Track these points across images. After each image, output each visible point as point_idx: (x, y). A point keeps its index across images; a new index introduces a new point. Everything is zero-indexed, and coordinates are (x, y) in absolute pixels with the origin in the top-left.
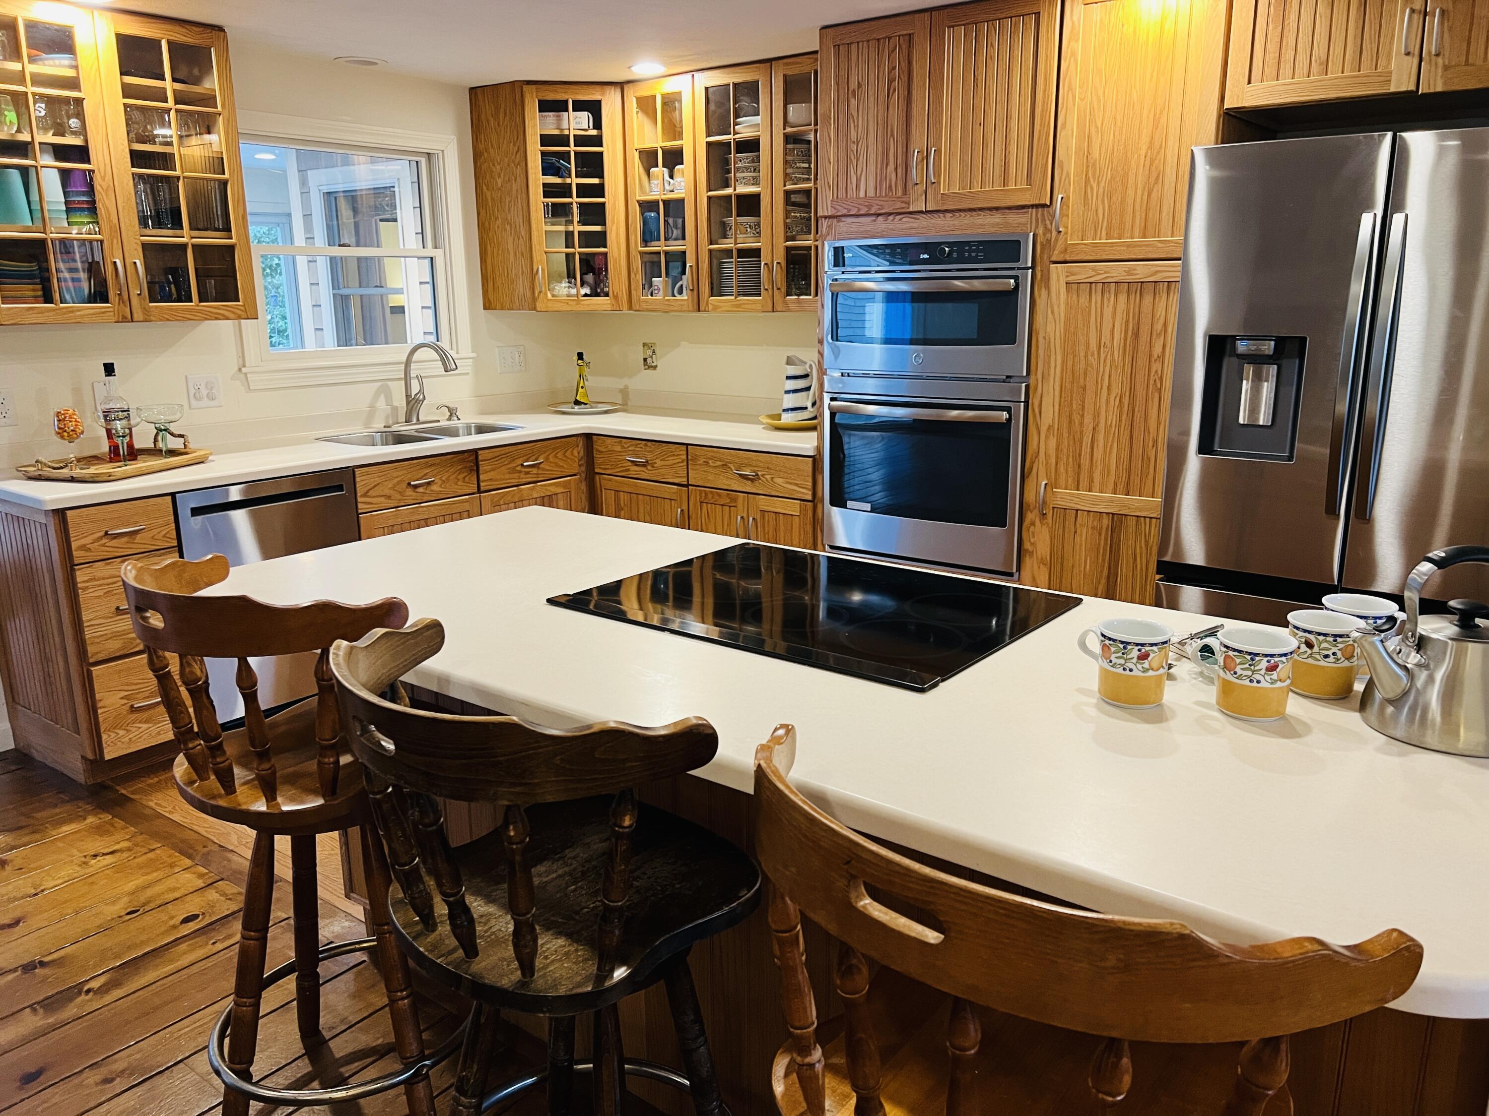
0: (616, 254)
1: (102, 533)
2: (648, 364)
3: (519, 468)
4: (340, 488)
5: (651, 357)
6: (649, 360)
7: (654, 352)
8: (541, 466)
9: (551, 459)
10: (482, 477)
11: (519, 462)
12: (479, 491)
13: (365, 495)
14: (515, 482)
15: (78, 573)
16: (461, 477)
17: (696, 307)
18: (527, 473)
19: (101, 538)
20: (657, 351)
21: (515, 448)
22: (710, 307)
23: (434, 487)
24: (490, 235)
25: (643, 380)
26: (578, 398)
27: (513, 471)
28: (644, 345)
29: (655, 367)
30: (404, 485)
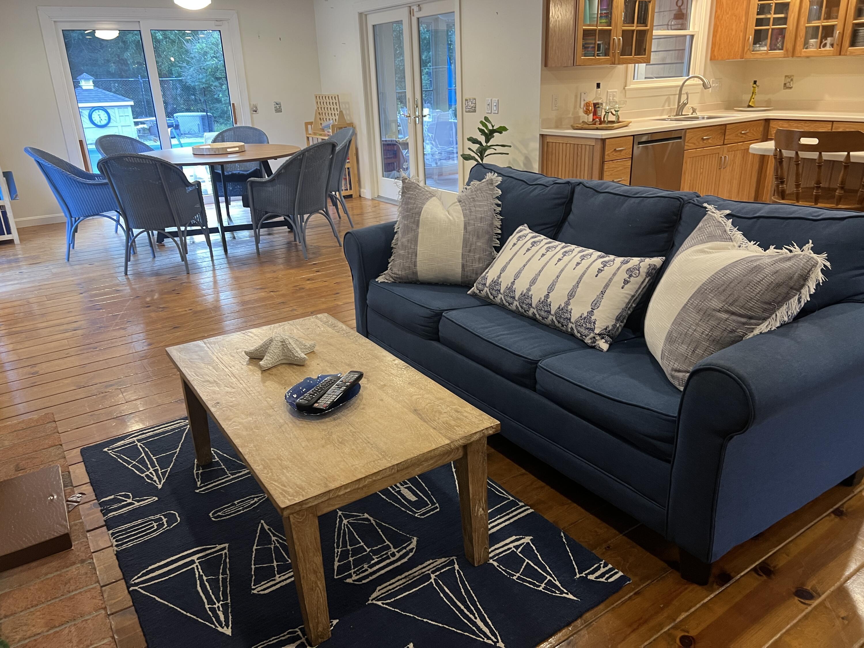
0: (791, 28)
1: (613, 150)
2: (786, 86)
3: (739, 134)
4: (680, 138)
5: (790, 83)
6: (788, 85)
7: (792, 80)
8: (748, 134)
9: (752, 131)
10: (726, 138)
11: (740, 131)
12: (724, 144)
13: (687, 142)
14: (736, 141)
15: (605, 165)
16: (719, 137)
17: (838, 53)
18: (742, 137)
19: (613, 152)
20: (794, 80)
21: (738, 124)
22: (848, 53)
23: (710, 141)
24: (722, 22)
25: (784, 95)
26: (750, 104)
27: (737, 135)
28: (786, 76)
29: (791, 88)
30: (700, 139)
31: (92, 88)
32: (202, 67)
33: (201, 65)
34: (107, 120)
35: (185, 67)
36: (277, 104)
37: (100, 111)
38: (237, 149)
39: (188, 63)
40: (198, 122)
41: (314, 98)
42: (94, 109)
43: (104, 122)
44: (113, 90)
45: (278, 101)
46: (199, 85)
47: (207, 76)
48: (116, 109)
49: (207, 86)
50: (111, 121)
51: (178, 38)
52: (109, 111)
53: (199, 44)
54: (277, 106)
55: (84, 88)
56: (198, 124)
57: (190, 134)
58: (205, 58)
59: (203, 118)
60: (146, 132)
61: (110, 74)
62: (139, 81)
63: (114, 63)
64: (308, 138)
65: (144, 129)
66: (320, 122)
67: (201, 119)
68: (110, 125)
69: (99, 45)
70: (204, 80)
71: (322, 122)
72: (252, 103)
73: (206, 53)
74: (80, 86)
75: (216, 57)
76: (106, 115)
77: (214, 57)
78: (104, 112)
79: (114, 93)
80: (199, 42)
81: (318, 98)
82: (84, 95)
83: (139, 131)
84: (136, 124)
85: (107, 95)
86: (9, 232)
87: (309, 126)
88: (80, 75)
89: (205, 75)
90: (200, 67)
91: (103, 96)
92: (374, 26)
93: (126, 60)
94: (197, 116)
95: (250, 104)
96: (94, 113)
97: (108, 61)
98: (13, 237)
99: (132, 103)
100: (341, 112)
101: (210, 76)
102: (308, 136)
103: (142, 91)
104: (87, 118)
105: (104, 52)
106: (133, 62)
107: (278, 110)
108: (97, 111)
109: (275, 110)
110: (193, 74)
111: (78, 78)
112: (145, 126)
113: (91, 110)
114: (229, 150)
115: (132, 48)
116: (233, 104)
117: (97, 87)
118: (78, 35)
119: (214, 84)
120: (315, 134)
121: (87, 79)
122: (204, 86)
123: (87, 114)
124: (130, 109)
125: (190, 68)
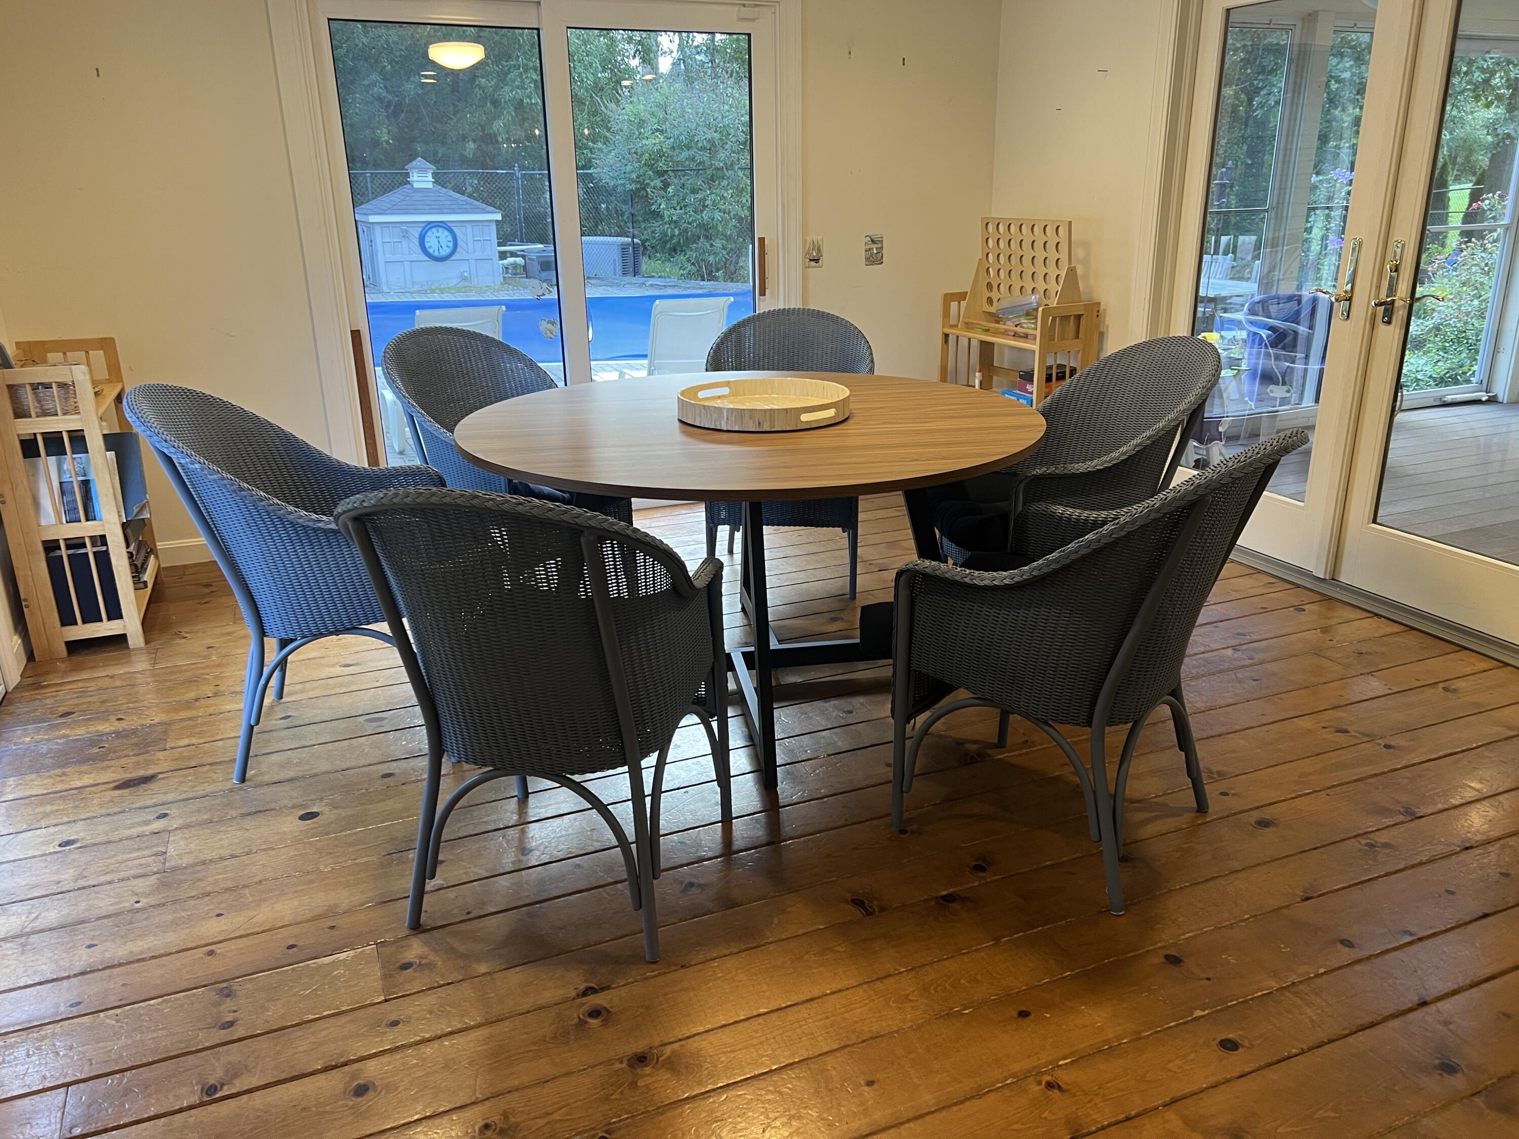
31: (430, 186)
32: (633, 151)
33: (632, 146)
34: (451, 248)
35: (600, 150)
36: (873, 242)
37: (440, 230)
38: (831, 412)
39: (606, 141)
40: (616, 255)
41: (979, 227)
42: (431, 225)
43: (445, 251)
44: (470, 189)
45: (875, 233)
46: (624, 185)
47: (640, 168)
48: (469, 227)
49: (638, 186)
50: (459, 249)
51: (591, 97)
52: (455, 229)
53: (631, 106)
54: (874, 246)
55: (416, 185)
56: (614, 260)
57: (598, 278)
58: (640, 133)
59: (624, 248)
60: (518, 271)
61: (465, 161)
62: (514, 174)
63: (474, 141)
64: (946, 336)
65: (515, 265)
66: (987, 294)
67: (620, 250)
68: (456, 256)
69: (451, 108)
70: (634, 176)
71: (995, 295)
72: (809, 239)
73: (642, 123)
74: (408, 182)
75: (662, 132)
76: (450, 238)
77: (657, 130)
78: (446, 233)
79: (470, 196)
80: (631, 102)
81: (991, 228)
82: (414, 198)
83: (507, 268)
84: (503, 255)
85: (456, 200)
86: (115, 613)
87: (954, 305)
88: (411, 161)
89: (637, 165)
90: (630, 149)
91: (449, 203)
92: (1228, 10)
93: (495, 135)
94: (613, 244)
95: (805, 241)
96: (429, 233)
97: (464, 138)
98: (125, 627)
99: (499, 217)
100: (1072, 271)
101: (645, 168)
102: (947, 331)
103: (518, 195)
104: (416, 242)
105: (458, 120)
106: (508, 139)
107: (874, 259)
108: (434, 230)
109: (867, 259)
110: (616, 162)
111: (406, 167)
112: (520, 260)
113: (424, 228)
114: (805, 417)
115: (509, 113)
116: (762, 240)
117: (440, 184)
118: (415, 88)
119: (652, 184)
120: (968, 326)
121: (422, 170)
122: (633, 186)
123: (417, 235)
124: (494, 228)
125: (610, 151)
